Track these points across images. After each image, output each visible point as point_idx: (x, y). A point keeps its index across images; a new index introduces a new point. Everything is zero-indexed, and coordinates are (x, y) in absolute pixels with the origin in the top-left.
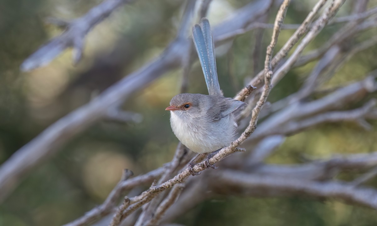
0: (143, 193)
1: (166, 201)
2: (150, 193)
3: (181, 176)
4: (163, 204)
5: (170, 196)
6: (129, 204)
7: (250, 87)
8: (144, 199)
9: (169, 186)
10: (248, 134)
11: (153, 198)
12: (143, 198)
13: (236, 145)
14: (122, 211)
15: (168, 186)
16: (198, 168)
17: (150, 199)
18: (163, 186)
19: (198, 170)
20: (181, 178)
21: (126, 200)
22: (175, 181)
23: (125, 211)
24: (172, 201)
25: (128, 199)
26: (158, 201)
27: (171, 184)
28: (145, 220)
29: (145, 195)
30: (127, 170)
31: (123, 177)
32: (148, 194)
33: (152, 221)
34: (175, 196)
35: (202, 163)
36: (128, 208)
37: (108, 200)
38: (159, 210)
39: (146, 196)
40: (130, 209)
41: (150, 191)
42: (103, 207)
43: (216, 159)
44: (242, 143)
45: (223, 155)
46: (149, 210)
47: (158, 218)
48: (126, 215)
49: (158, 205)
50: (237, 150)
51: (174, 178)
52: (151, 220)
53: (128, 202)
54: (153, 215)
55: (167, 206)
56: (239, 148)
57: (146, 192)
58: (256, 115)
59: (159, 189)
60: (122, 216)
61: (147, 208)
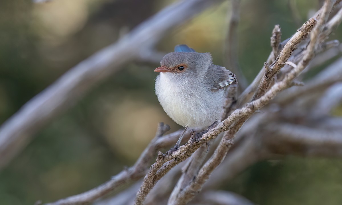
0: (181, 147)
1: (211, 161)
2: (189, 146)
3: (226, 123)
4: (207, 164)
5: (215, 155)
6: (163, 162)
7: (313, 20)
8: (182, 154)
9: (212, 136)
10: (306, 63)
11: (193, 152)
12: (180, 153)
13: (292, 76)
14: (155, 171)
15: (210, 137)
16: (246, 111)
17: (189, 154)
18: (205, 138)
19: (247, 113)
20: (227, 125)
21: (159, 156)
22: (218, 129)
23: (159, 171)
24: (218, 161)
25: (162, 155)
26: (201, 161)
27: (214, 133)
28: (184, 185)
29: (183, 149)
30: (162, 125)
31: (158, 133)
32: (186, 148)
33: (193, 186)
34: (221, 154)
35: (251, 103)
36: (163, 168)
37: (140, 161)
38: (202, 172)
39: (184, 151)
40: (164, 168)
41: (189, 145)
42: (133, 169)
43: (268, 97)
44: (300, 74)
45: (277, 91)
46: (188, 172)
47: (200, 182)
48: (160, 176)
49: (201, 167)
50: (293, 84)
51: (218, 126)
52: (192, 184)
53: (162, 159)
54: (195, 178)
55: (212, 168)
56: (296, 81)
57: (183, 146)
58: (316, 37)
59: (200, 141)
60: (156, 178)
61: (186, 171)
